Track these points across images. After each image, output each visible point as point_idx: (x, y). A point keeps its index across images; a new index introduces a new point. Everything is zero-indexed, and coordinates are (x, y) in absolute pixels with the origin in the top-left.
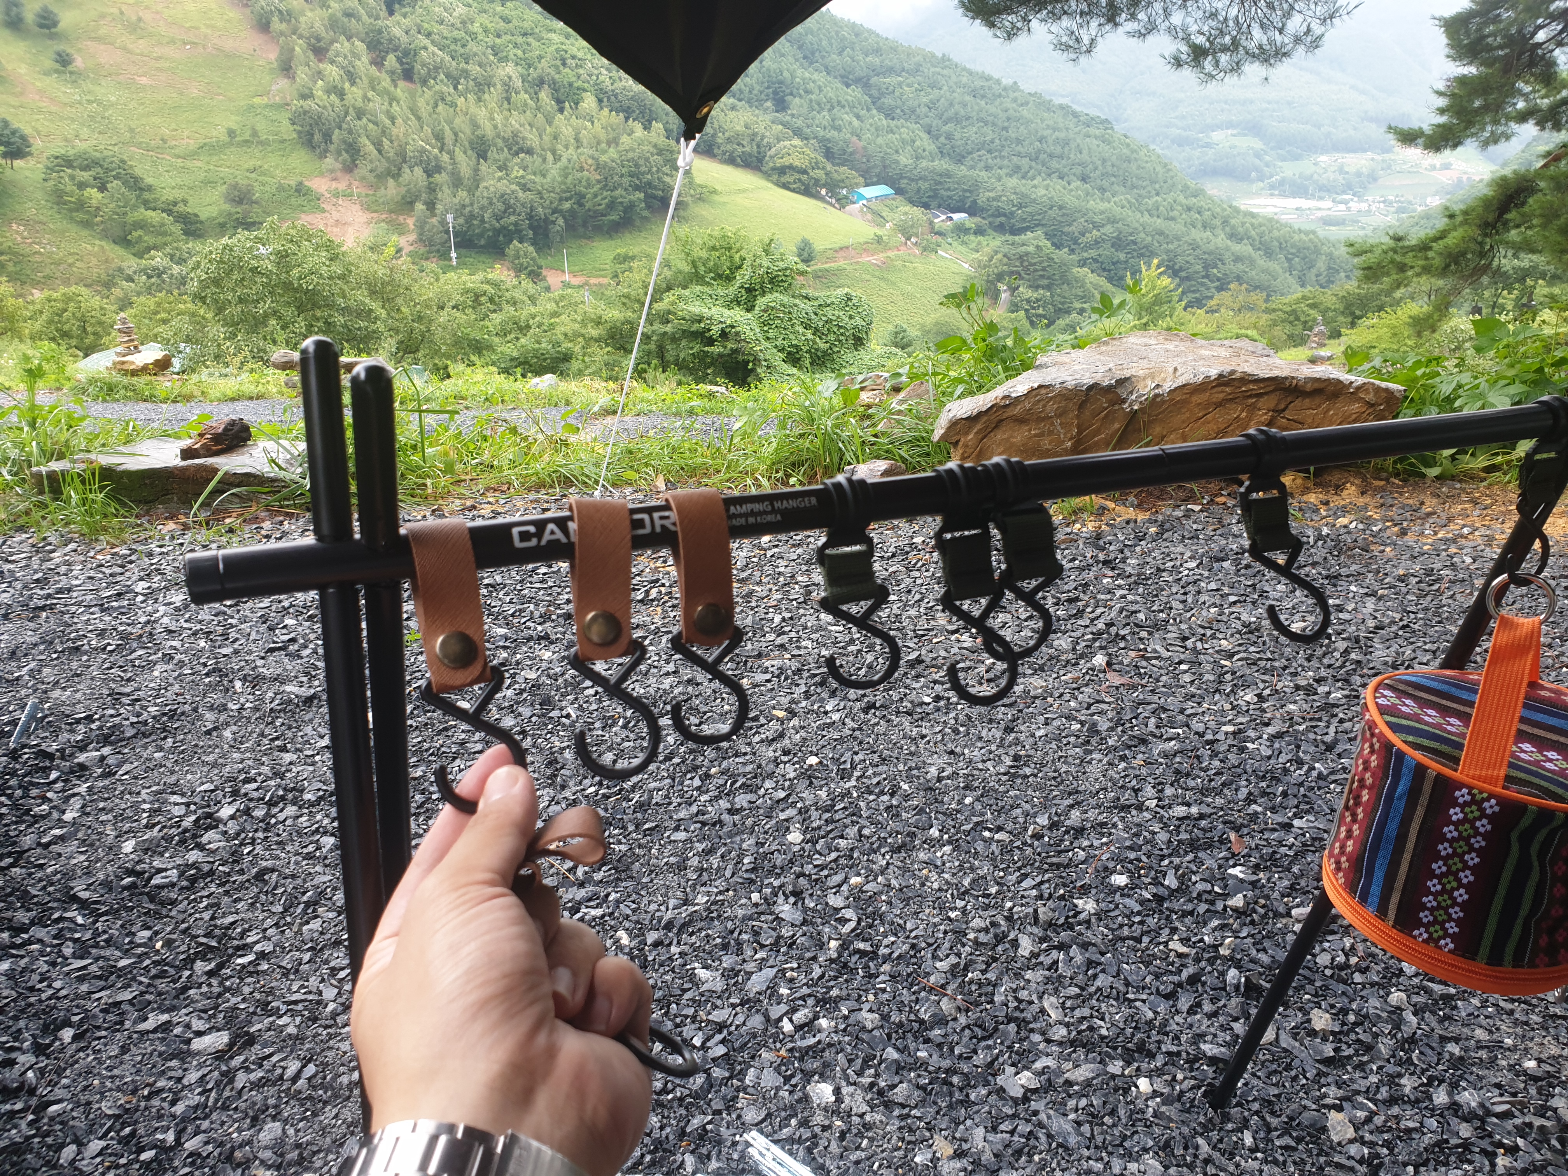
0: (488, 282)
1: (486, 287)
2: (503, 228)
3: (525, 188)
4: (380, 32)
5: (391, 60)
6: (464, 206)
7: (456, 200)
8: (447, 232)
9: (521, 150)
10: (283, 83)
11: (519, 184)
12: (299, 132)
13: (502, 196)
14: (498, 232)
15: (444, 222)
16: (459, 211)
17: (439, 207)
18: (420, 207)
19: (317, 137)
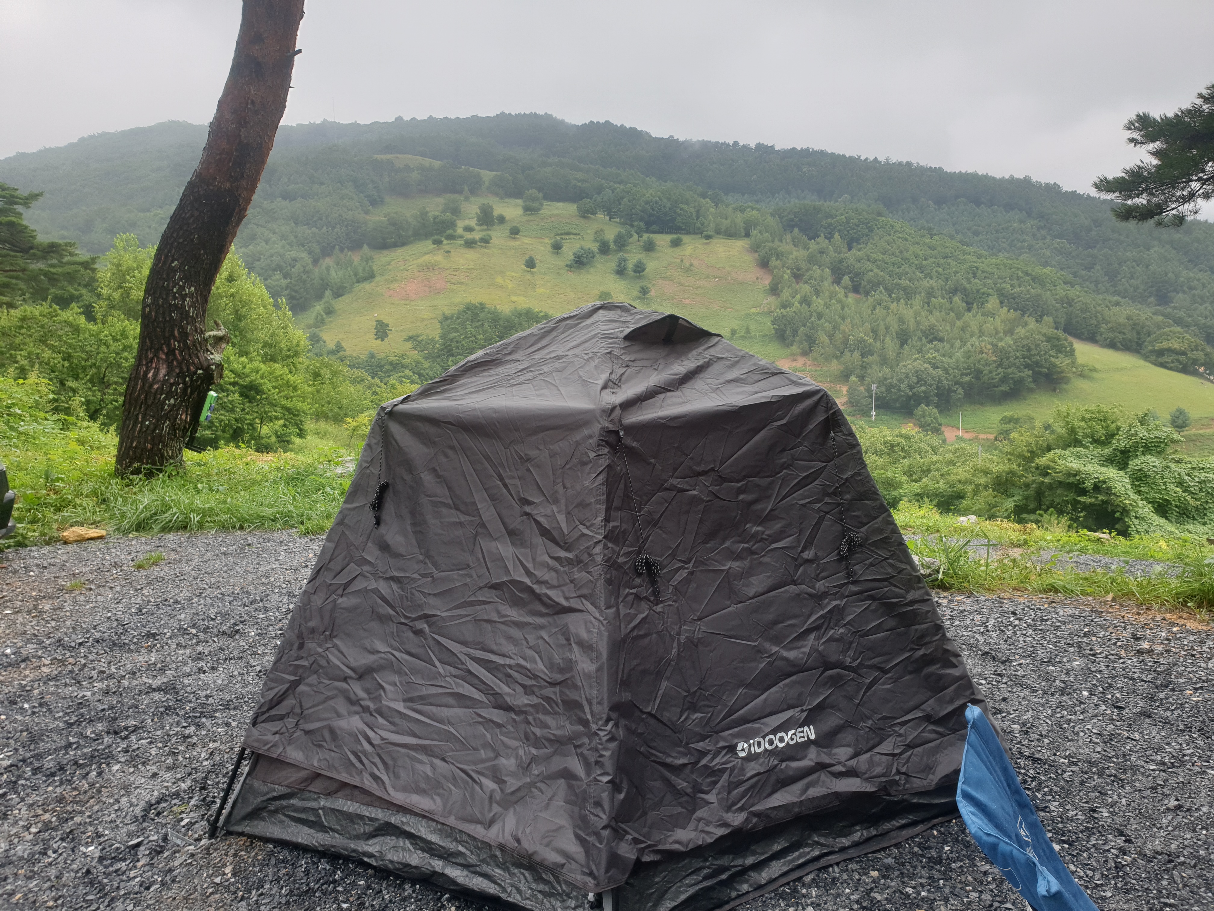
0: (901, 436)
1: (899, 440)
2: (914, 394)
3: (935, 367)
4: (841, 261)
5: (846, 279)
6: (886, 379)
7: (880, 375)
8: (871, 397)
9: (935, 339)
10: (771, 299)
11: (930, 363)
12: (776, 330)
13: (917, 372)
14: (909, 398)
15: (869, 390)
16: (881, 382)
17: (868, 379)
18: (853, 378)
19: (788, 332)
